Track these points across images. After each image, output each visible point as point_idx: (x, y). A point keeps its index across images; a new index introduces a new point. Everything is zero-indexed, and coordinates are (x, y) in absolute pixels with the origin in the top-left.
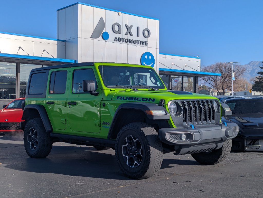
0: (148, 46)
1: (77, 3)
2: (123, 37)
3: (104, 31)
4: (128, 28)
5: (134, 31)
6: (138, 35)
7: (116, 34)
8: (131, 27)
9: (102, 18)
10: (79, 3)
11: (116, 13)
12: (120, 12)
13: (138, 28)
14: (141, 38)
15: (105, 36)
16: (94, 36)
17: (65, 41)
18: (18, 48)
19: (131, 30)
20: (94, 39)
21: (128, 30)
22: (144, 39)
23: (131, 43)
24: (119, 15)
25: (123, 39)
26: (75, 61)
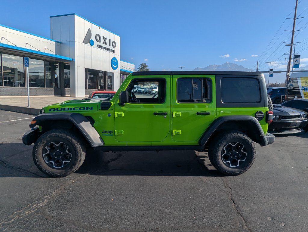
0: (115, 53)
1: (74, 14)
2: (102, 45)
3: (91, 39)
4: (105, 39)
5: (107, 41)
6: (110, 45)
7: (98, 42)
8: (106, 38)
9: (89, 29)
10: (75, 14)
11: (98, 27)
12: (100, 27)
13: (110, 40)
14: (111, 48)
15: (92, 43)
16: (85, 42)
17: (61, 43)
19: (106, 41)
20: (85, 44)
21: (104, 40)
22: (113, 49)
23: (106, 50)
24: (99, 29)
25: (102, 46)
26: (73, 59)
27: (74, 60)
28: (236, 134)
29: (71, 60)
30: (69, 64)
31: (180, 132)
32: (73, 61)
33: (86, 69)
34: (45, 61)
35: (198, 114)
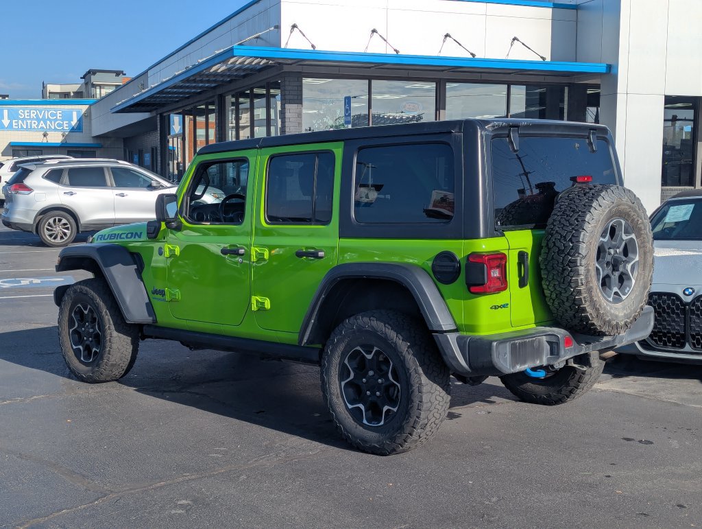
17: (576, 8)
18: (443, 38)
26: (609, 67)
27: (613, 71)
28: (366, 319)
29: (603, 70)
30: (598, 86)
31: (268, 305)
32: (611, 73)
33: (670, 101)
34: (529, 86)
35: (300, 254)
